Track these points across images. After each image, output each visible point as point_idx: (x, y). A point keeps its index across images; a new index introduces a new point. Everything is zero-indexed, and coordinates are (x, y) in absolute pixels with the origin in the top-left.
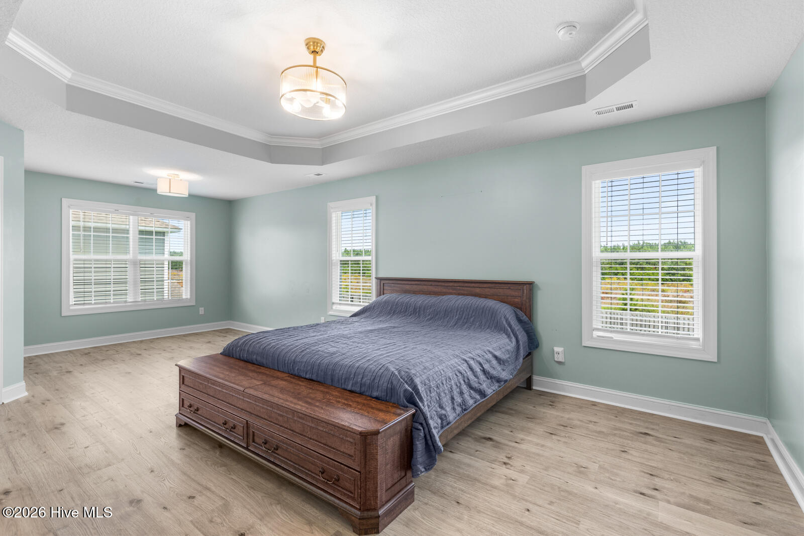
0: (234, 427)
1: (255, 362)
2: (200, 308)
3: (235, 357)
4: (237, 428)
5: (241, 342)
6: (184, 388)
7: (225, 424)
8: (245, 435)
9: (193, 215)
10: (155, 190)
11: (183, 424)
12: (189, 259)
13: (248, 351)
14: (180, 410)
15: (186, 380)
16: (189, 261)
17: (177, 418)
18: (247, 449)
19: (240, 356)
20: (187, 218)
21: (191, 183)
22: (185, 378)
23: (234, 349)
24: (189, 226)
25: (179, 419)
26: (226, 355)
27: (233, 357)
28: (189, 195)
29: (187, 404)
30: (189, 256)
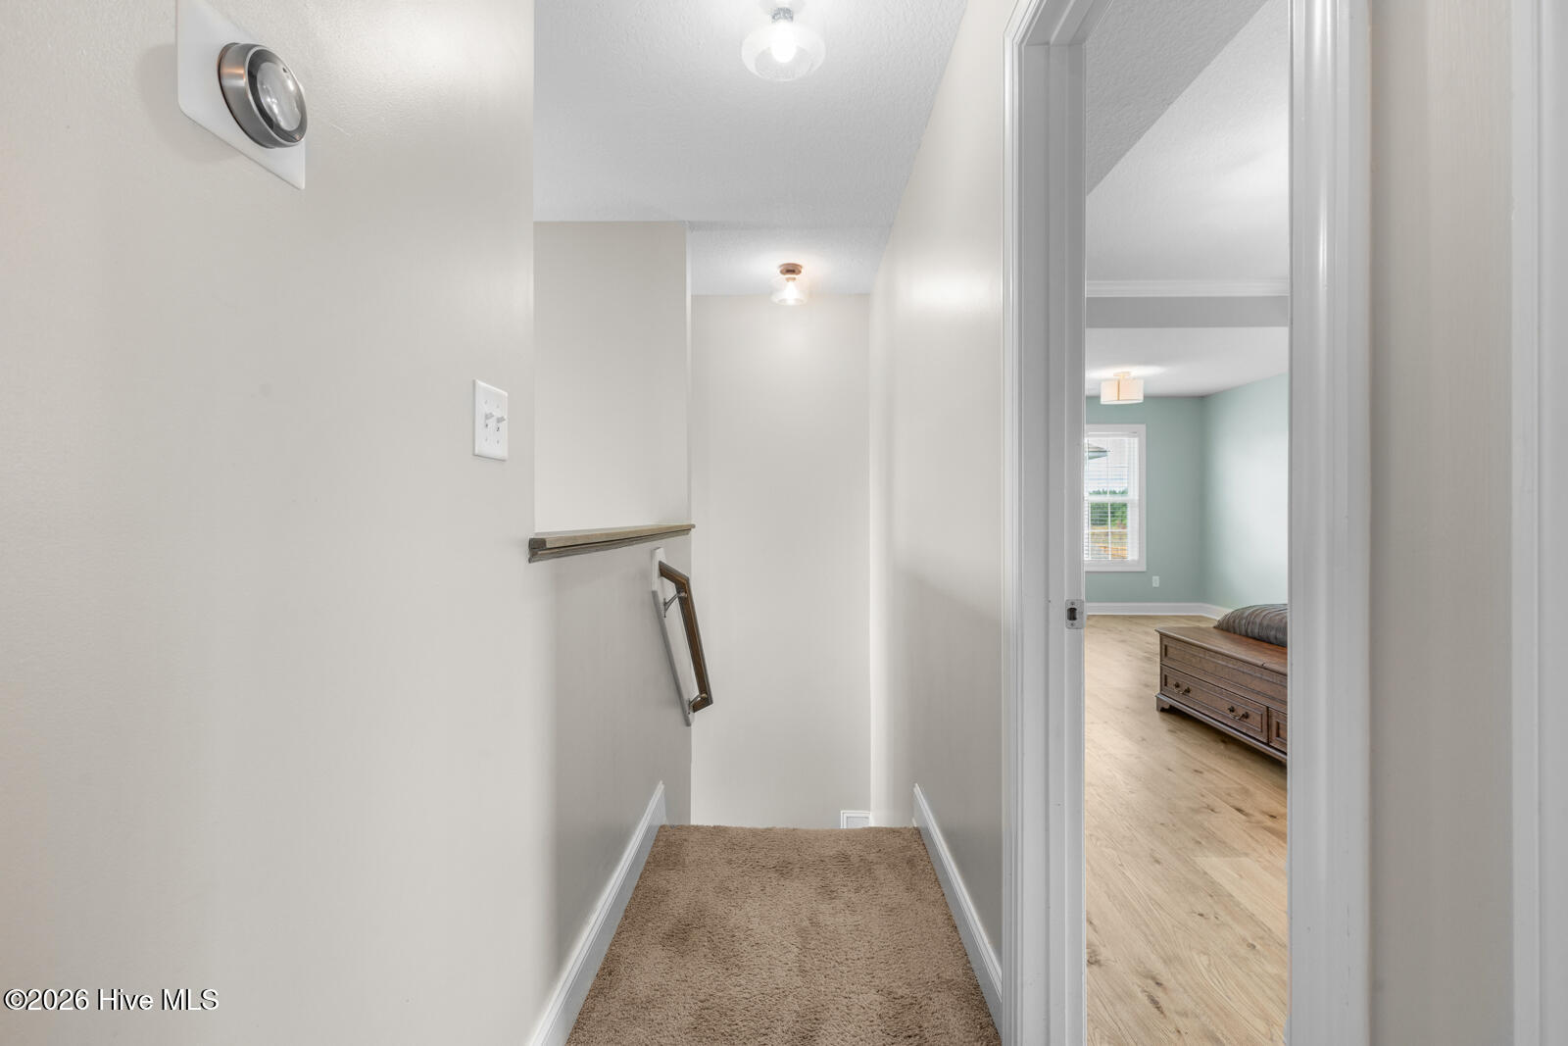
0: (1246, 716)
1: (1274, 641)
2: (1154, 577)
3: (1240, 631)
4: (1251, 717)
5: (1246, 614)
6: (1166, 662)
7: (1232, 710)
8: (1265, 727)
9: (1143, 427)
10: (1098, 398)
11: (1167, 707)
12: (1137, 498)
13: (1260, 624)
14: (1161, 690)
15: (1170, 650)
16: (1137, 502)
17: (1158, 698)
18: (1268, 744)
19: (1246, 631)
20: (1134, 434)
21: (1146, 380)
22: (1169, 648)
23: (1237, 621)
24: (1136, 446)
25: (1161, 700)
26: (1222, 629)
27: (1235, 633)
28: (1145, 397)
29: (1171, 682)
30: (1137, 493)
